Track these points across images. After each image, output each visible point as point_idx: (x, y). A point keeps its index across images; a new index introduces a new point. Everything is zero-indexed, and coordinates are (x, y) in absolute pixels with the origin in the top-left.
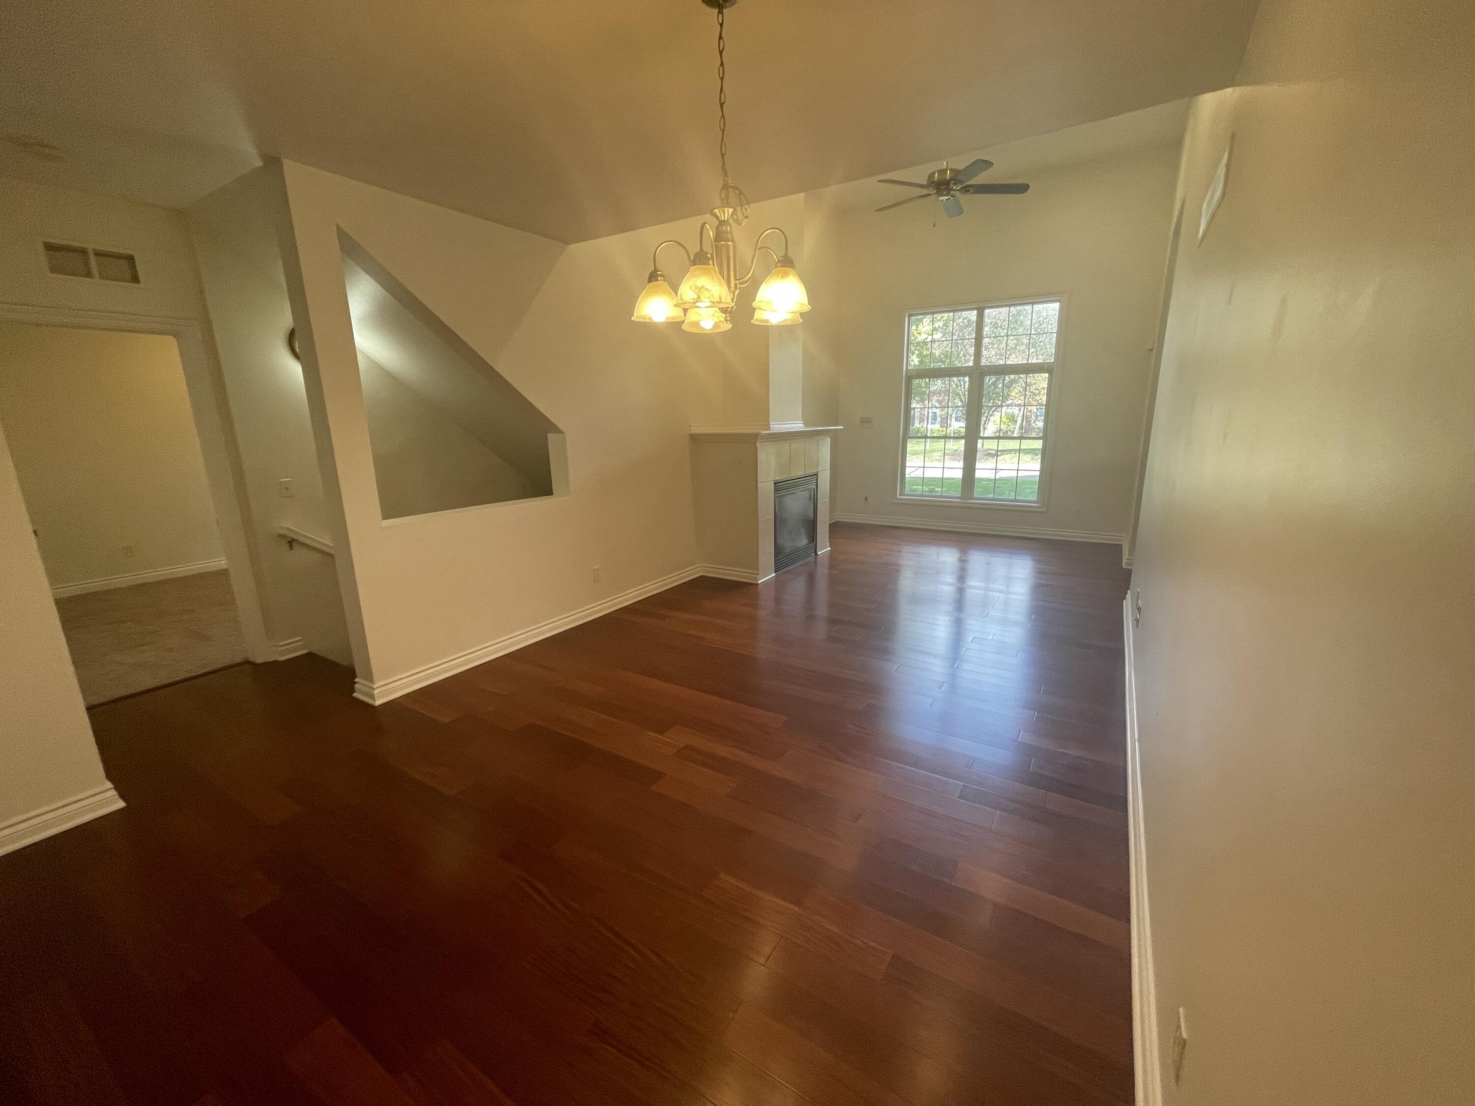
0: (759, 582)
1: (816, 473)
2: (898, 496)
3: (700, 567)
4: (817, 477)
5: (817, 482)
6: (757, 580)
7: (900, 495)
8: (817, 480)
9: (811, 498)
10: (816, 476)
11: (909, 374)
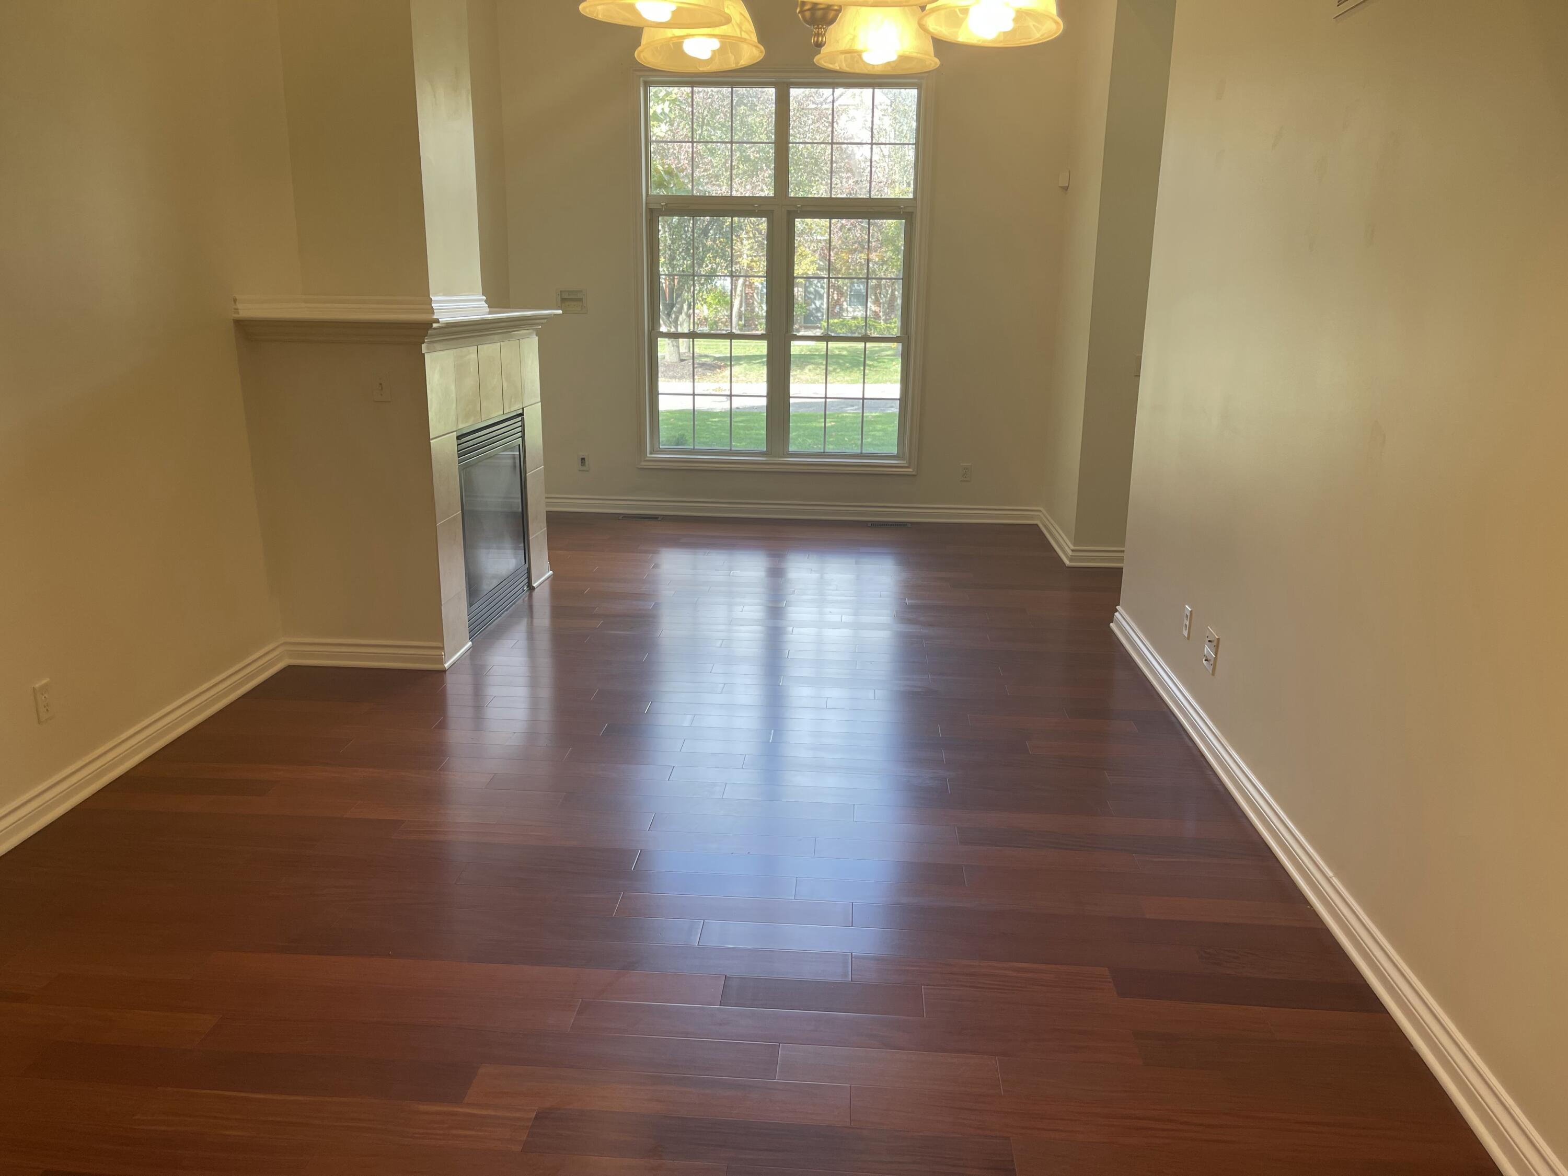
0: (447, 665)
1: (521, 411)
2: (648, 455)
3: (282, 644)
4: (523, 420)
5: (523, 431)
6: (442, 662)
7: (651, 453)
8: (523, 426)
9: (515, 466)
10: (520, 419)
11: (651, 206)
